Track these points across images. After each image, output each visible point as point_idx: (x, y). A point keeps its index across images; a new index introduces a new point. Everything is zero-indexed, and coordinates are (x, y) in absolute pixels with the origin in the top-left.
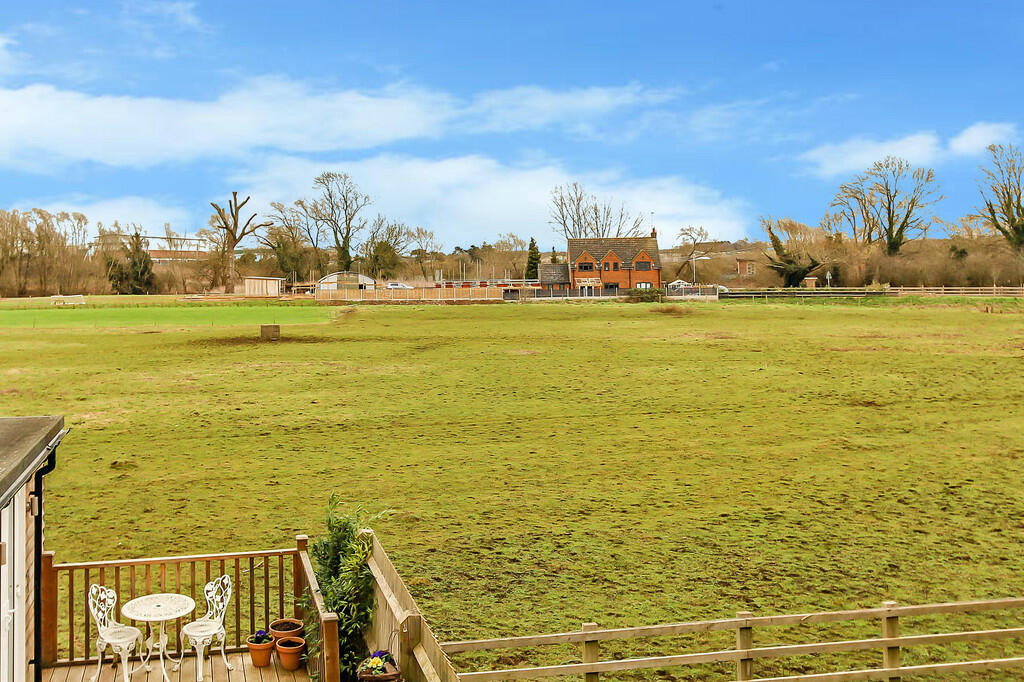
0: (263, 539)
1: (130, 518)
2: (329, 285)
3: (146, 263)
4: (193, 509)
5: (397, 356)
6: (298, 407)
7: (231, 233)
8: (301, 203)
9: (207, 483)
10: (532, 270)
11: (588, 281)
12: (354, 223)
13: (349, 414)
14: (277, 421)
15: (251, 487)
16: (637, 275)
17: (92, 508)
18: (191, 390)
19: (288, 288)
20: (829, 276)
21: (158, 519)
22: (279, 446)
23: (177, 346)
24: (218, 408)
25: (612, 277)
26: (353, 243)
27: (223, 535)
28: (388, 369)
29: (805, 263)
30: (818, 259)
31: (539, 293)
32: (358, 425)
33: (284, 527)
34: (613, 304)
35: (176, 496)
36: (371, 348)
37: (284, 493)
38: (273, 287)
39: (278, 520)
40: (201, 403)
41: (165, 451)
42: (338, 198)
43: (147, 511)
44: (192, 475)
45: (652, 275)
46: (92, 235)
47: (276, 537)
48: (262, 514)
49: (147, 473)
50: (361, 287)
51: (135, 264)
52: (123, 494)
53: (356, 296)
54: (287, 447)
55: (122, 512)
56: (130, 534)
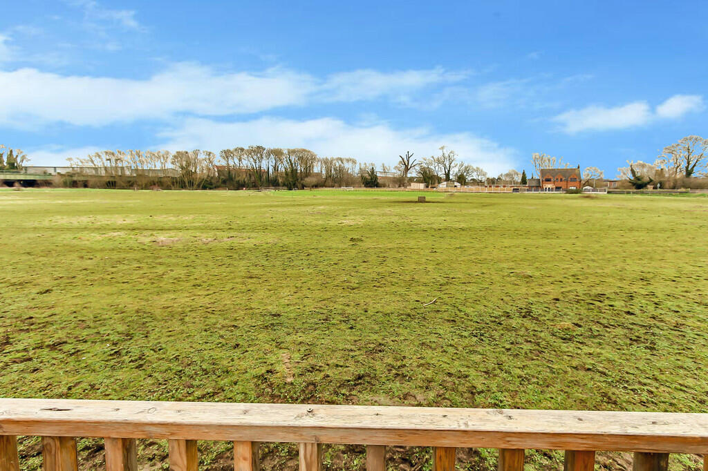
0: (434, 283)
1: (354, 265)
2: (443, 185)
3: (376, 177)
4: (390, 262)
5: (476, 208)
6: (439, 222)
7: (406, 166)
8: (433, 157)
9: (398, 250)
10: (524, 181)
11: (549, 186)
12: (452, 165)
13: (463, 225)
14: (430, 226)
15: (422, 252)
16: (570, 183)
17: (335, 258)
18: (391, 215)
19: (427, 187)
20: (659, 185)
21: (370, 266)
22: (433, 236)
23: (386, 202)
24: (403, 221)
25: (559, 184)
26: (451, 173)
27: (408, 278)
28: (475, 211)
29: (646, 179)
30: (652, 179)
31: (528, 190)
32: (470, 229)
33: (445, 276)
34: (561, 194)
35: (381, 255)
36: (463, 205)
37: (440, 257)
38: (422, 186)
39: (441, 271)
40: (395, 219)
41: (377, 235)
42: (446, 155)
43: (365, 262)
44: (390, 246)
45: (577, 184)
46: (357, 170)
47: (442, 282)
48: (430, 267)
49: (367, 244)
50: (455, 186)
51: (372, 179)
52: (353, 252)
53: (454, 190)
54: (438, 236)
55: (352, 261)
56: (353, 274)
